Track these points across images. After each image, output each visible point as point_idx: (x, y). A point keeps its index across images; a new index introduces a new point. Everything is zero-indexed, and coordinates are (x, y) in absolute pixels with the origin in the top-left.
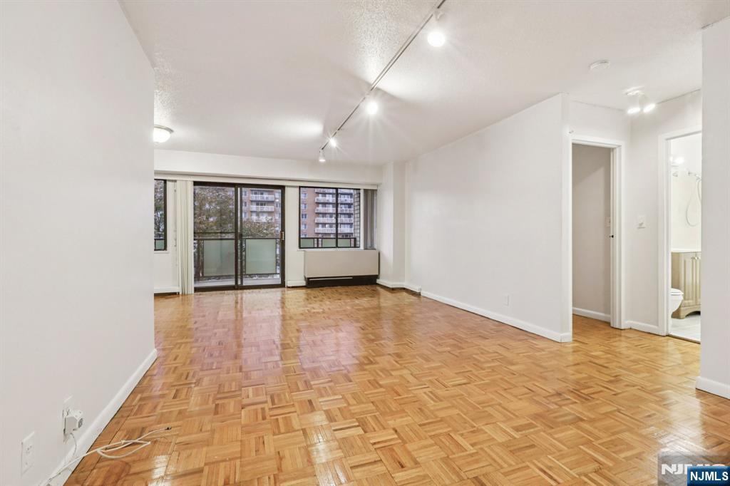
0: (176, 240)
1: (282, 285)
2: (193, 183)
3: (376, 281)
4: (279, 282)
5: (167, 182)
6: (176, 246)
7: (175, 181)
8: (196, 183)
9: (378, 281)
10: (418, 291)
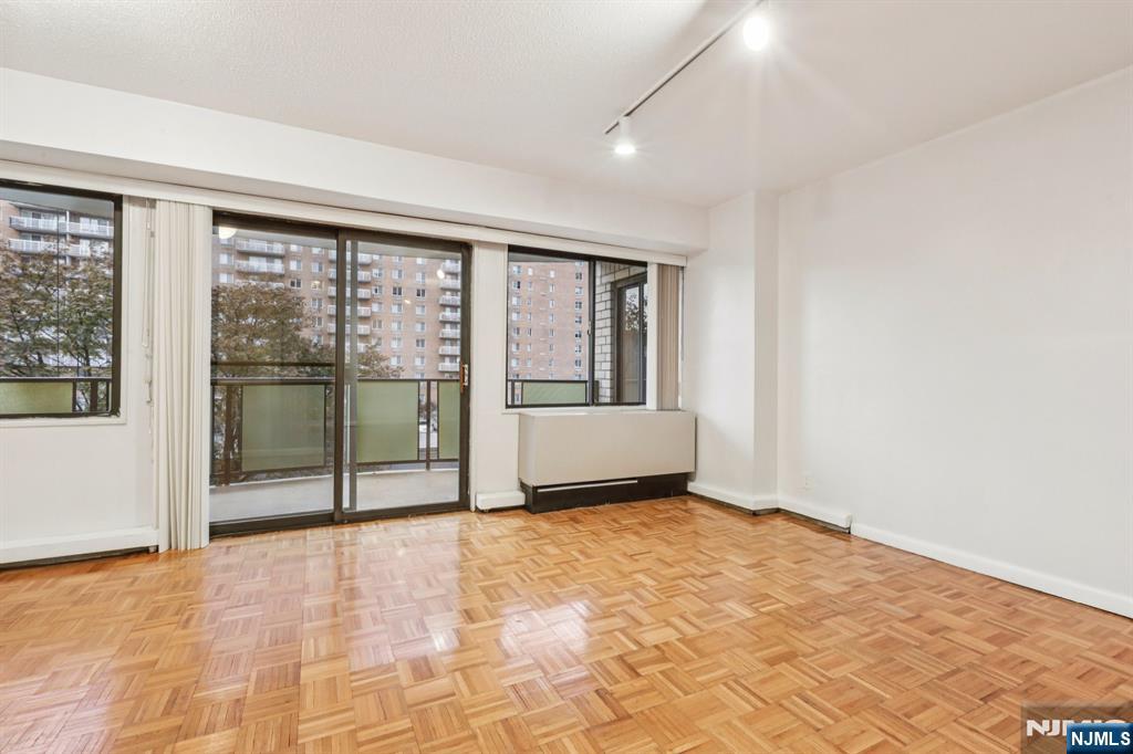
0: (150, 383)
1: (462, 505)
2: (210, 214)
3: (686, 486)
4: (454, 497)
5: (125, 206)
6: (150, 402)
7: (152, 203)
8: (220, 217)
9: (692, 487)
10: (843, 524)
